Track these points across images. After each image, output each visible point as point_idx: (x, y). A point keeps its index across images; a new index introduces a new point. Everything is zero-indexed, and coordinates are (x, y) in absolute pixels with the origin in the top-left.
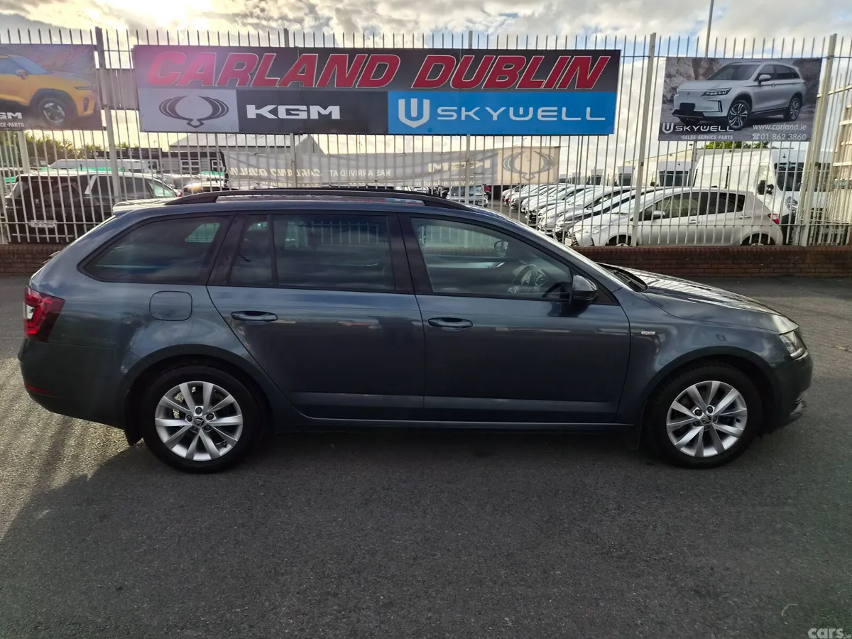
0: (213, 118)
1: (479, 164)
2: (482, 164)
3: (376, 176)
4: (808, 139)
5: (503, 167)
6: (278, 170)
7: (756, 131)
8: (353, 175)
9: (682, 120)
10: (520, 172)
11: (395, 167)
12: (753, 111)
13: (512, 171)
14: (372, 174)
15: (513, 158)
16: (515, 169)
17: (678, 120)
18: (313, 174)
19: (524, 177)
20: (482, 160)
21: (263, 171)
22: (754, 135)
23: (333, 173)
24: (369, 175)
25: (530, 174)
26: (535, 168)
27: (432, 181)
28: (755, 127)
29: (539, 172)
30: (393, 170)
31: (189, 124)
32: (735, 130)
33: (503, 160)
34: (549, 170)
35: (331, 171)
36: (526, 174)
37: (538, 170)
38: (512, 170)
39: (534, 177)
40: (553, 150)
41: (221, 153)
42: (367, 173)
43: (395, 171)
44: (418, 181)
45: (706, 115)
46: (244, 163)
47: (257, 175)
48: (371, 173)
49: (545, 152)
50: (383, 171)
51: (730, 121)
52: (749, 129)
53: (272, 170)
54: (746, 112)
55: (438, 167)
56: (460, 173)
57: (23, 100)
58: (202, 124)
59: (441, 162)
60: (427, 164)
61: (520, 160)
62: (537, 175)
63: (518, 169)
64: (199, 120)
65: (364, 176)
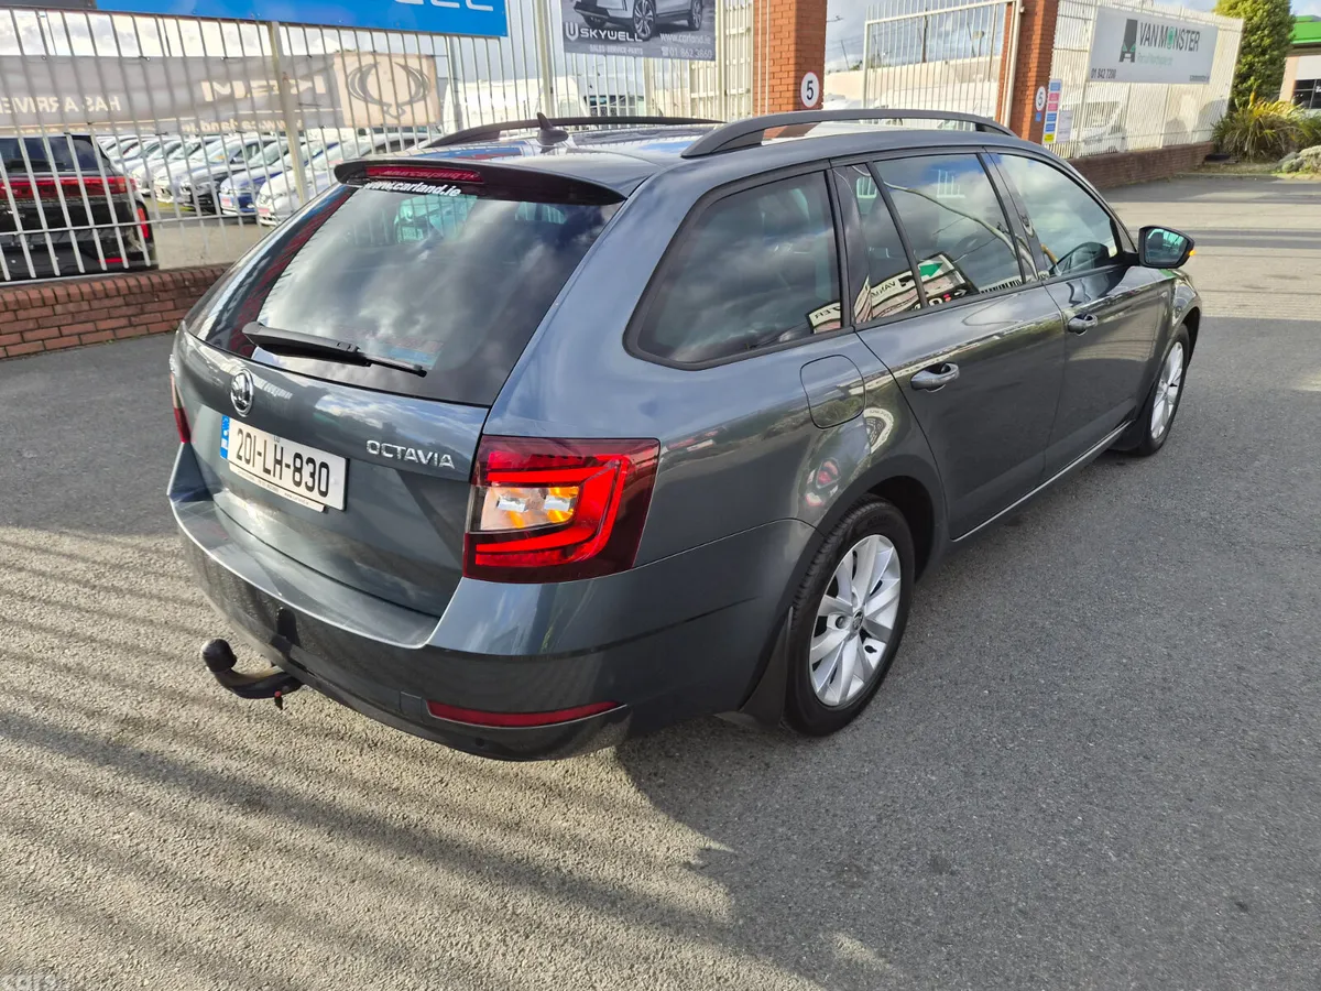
1: (304, 85)
2: (309, 84)
4: (713, 59)
5: (349, 93)
7: (665, 44)
8: (25, 110)
9: (588, 19)
10: (380, 103)
11: (127, 91)
12: (658, 12)
13: (366, 101)
14: (74, 108)
15: (363, 74)
16: (371, 96)
17: (582, 20)
19: (388, 112)
20: (309, 77)
22: (663, 48)
24: (67, 109)
25: (398, 105)
26: (404, 96)
28: (663, 37)
29: (411, 102)
30: (123, 96)
32: (645, 40)
33: (347, 77)
34: (424, 98)
36: (390, 105)
37: (408, 98)
38: (366, 98)
39: (404, 112)
40: (424, 61)
42: (61, 103)
43: (129, 99)
45: (611, 13)
48: (71, 104)
49: (413, 64)
50: (99, 99)
51: (637, 26)
52: (656, 39)
54: (651, 13)
55: (226, 91)
56: (270, 104)
59: (228, 78)
60: (199, 81)
61: (375, 76)
62: (407, 108)
63: (376, 96)
65: (54, 110)
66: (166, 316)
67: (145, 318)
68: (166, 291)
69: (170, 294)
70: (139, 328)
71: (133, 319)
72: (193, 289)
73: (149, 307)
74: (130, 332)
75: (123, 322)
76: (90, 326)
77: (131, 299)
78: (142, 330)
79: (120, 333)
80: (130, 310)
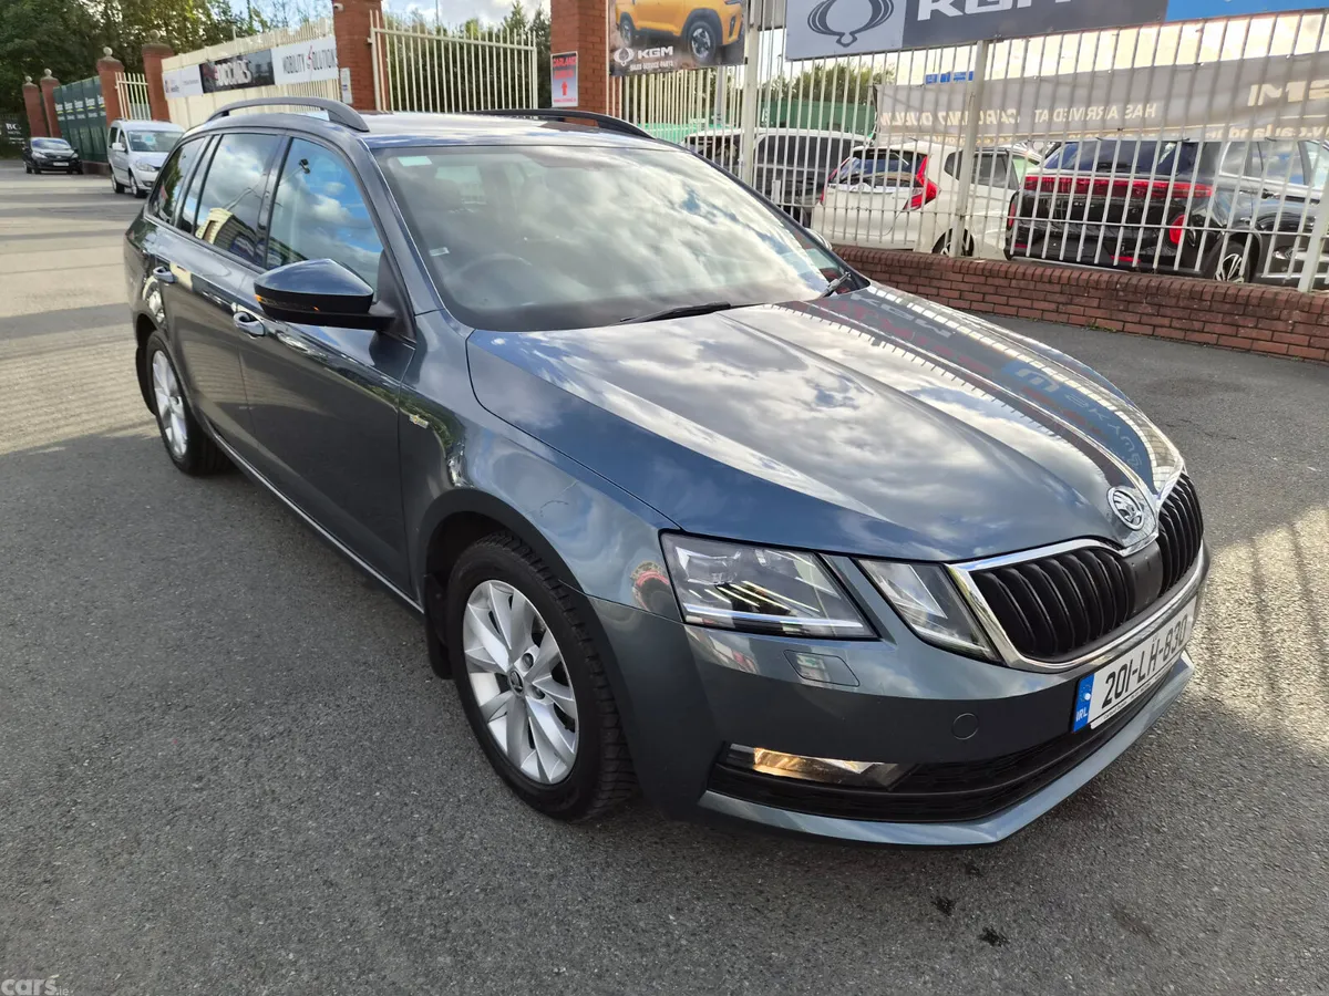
0: (873, 26)
3: (1124, 120)
6: (951, 113)
8: (1077, 117)
11: (1168, 98)
14: (1117, 117)
18: (1004, 119)
21: (927, 117)
23: (1041, 114)
24: (1109, 115)
27: (1252, 128)
30: (1162, 103)
31: (839, 41)
35: (1038, 112)
41: (874, 87)
42: (1106, 112)
43: (1166, 107)
44: (1217, 129)
46: (903, 103)
47: (915, 123)
48: (1114, 112)
50: (1140, 107)
53: (941, 114)
55: (1275, 93)
57: (675, 29)
58: (855, 39)
59: (1286, 80)
60: (1249, 86)
64: (852, 34)
65: (1099, 118)
66: (1089, 312)
67: (1071, 308)
68: (1097, 289)
69: (1099, 294)
70: (1062, 315)
71: (1061, 306)
72: (1121, 294)
73: (1076, 300)
74: (1054, 316)
75: (1053, 306)
76: (1028, 303)
77: (1066, 289)
78: (1063, 318)
79: (1047, 316)
80: (1062, 299)
